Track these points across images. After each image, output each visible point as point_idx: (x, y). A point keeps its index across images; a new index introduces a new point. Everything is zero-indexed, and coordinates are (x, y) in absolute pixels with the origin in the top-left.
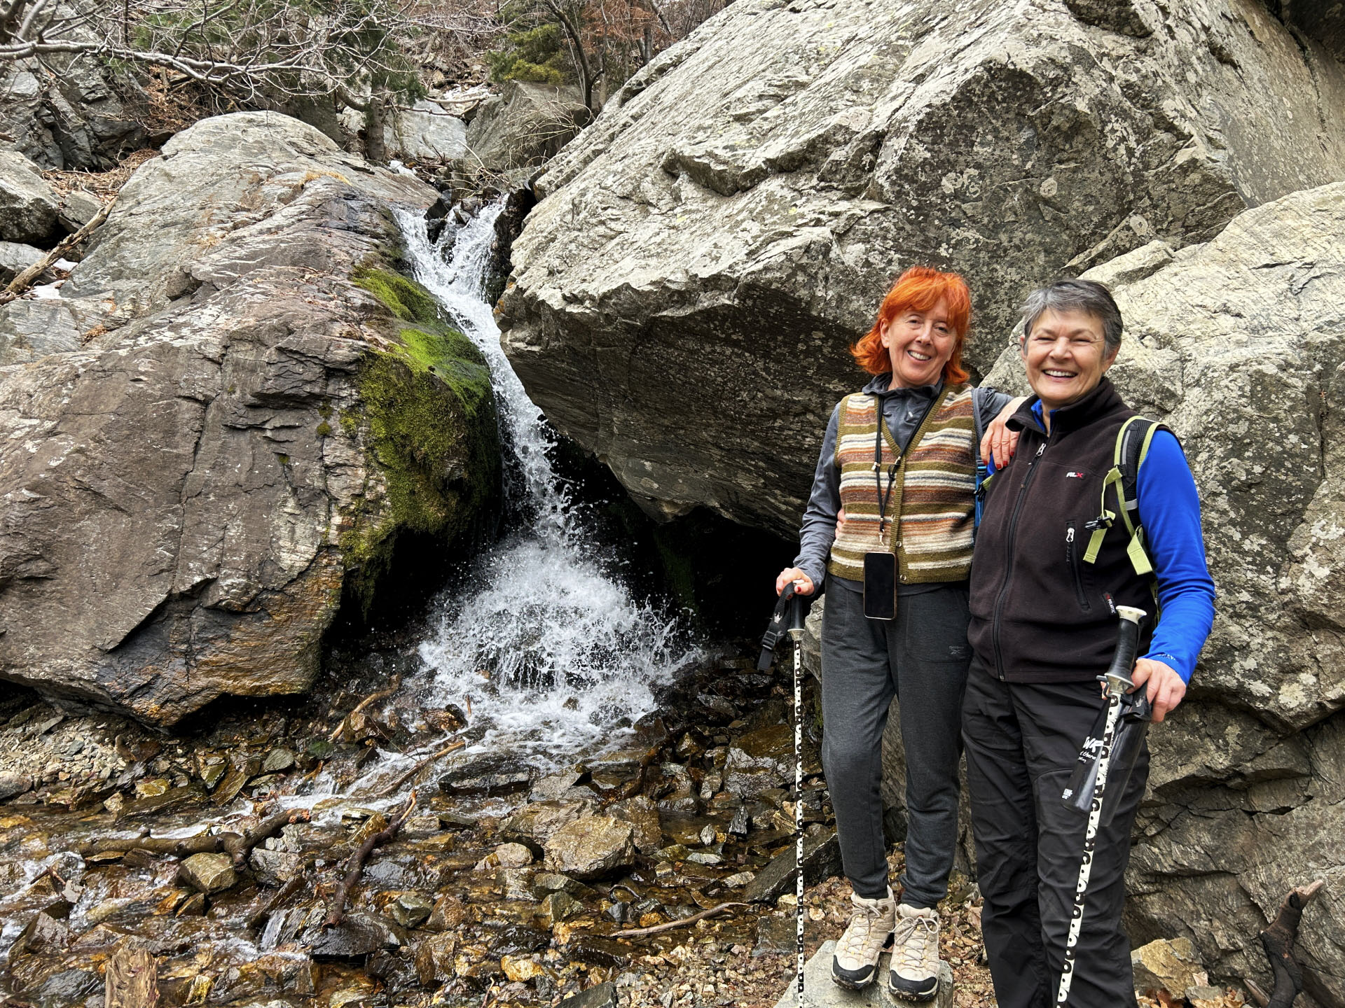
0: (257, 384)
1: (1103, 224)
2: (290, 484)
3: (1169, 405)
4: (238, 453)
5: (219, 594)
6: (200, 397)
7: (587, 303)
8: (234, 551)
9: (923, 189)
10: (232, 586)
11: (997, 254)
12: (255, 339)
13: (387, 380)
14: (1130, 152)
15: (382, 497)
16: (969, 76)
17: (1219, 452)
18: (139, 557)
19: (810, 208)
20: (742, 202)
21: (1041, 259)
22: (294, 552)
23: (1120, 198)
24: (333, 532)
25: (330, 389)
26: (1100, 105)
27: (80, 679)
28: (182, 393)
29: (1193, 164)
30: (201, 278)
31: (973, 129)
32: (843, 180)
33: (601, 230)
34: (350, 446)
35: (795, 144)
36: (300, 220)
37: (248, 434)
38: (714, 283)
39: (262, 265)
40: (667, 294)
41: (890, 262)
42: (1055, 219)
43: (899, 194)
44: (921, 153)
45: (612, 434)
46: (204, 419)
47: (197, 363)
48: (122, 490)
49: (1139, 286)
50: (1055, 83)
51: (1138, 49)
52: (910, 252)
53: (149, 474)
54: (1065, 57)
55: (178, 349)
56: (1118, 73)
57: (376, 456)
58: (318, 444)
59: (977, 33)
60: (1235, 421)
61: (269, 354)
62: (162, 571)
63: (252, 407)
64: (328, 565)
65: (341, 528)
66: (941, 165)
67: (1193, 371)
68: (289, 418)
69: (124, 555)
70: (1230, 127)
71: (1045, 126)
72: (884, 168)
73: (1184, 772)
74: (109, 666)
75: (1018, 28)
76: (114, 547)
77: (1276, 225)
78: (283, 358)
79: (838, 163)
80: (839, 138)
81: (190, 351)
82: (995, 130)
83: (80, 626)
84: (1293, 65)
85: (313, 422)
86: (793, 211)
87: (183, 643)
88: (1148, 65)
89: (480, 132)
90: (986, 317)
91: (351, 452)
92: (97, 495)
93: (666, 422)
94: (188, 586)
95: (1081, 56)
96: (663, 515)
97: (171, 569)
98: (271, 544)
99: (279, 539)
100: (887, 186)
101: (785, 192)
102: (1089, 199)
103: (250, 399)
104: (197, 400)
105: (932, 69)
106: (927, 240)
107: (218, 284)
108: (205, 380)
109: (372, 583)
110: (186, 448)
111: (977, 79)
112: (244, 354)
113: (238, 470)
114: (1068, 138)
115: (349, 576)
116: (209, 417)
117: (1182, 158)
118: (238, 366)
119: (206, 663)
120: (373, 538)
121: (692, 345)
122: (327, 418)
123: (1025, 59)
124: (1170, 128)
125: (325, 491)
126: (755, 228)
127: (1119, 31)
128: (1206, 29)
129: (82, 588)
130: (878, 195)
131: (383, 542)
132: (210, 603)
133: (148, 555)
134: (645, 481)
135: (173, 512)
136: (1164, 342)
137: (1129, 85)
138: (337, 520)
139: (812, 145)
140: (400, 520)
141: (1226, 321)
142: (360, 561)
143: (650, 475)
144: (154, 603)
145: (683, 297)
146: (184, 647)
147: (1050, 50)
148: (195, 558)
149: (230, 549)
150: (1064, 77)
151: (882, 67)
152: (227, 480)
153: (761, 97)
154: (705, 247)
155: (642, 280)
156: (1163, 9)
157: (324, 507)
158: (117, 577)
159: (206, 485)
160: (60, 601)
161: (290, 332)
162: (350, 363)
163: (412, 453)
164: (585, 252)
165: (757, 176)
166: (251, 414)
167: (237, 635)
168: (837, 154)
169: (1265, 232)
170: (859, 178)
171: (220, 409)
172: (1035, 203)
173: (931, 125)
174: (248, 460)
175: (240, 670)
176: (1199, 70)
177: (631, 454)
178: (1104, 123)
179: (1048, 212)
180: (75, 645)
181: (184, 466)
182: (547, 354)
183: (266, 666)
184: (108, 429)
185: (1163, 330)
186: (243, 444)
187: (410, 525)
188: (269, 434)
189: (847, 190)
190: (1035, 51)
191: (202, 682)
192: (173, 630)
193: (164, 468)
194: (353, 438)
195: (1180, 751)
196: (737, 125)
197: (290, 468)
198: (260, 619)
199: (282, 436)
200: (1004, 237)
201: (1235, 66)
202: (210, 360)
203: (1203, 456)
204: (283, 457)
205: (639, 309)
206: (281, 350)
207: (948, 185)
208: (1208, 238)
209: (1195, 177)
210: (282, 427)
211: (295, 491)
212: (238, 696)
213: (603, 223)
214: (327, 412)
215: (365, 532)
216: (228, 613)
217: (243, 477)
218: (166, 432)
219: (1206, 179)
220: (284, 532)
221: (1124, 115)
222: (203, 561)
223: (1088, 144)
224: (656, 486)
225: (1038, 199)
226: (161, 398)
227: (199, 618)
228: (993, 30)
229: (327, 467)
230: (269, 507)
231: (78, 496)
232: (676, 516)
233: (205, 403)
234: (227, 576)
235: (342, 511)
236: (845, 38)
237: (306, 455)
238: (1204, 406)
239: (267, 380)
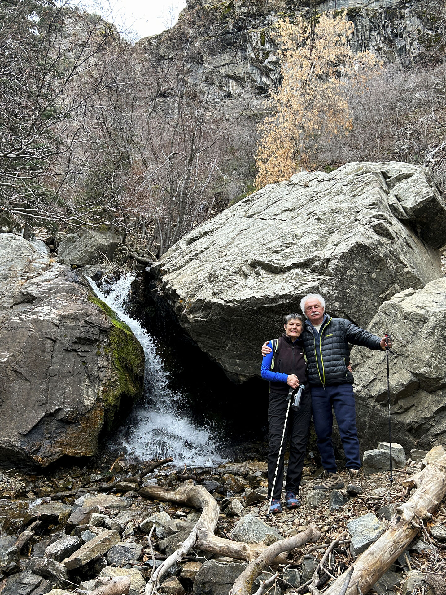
0: (77, 334)
1: (388, 286)
2: (86, 373)
3: (426, 321)
4: (69, 360)
5: (63, 415)
6: (53, 339)
7: (235, 303)
8: (69, 398)
9: (342, 274)
10: (68, 411)
11: (361, 292)
12: (75, 318)
13: (119, 336)
14: (393, 268)
15: (117, 381)
16: (352, 245)
17: (440, 329)
18: (35, 398)
19: (311, 277)
20: (286, 275)
21: (373, 295)
22: (88, 400)
23: (392, 279)
24: (101, 393)
25: (101, 338)
26: (385, 255)
27: (14, 446)
28: (46, 336)
29: (408, 272)
30: (36, 296)
31: (354, 259)
32: (318, 270)
33: (231, 282)
34: (107, 360)
35: (302, 260)
36: (57, 277)
37: (72, 353)
38: (285, 296)
39: (55, 292)
40: (267, 299)
41: (335, 293)
42: (376, 284)
43: (336, 275)
44: (341, 264)
45: (225, 350)
46: (53, 347)
47: (51, 326)
48: (27, 372)
49: (410, 297)
50: (374, 249)
51: (392, 242)
52: (340, 290)
53: (37, 366)
54: (376, 243)
55: (43, 320)
56: (388, 247)
57: (114, 365)
58: (96, 358)
59: (350, 235)
60: (442, 323)
61: (81, 323)
62: (43, 404)
63: (75, 343)
64: (99, 406)
65: (103, 392)
66: (347, 268)
67: (431, 313)
68: (86, 348)
69: (28, 397)
70: (415, 264)
71: (372, 259)
72: (331, 268)
73: (440, 406)
74: (24, 441)
75: (363, 234)
76: (24, 394)
77: (438, 285)
78: (87, 325)
79: (317, 265)
80: (317, 259)
81: (48, 321)
82: (360, 260)
83: (13, 425)
84: (423, 250)
85: (94, 350)
86: (305, 278)
87: (49, 434)
88: (395, 246)
89: (65, 248)
90: (360, 310)
91: (107, 363)
92: (19, 373)
93: (250, 344)
94: (54, 410)
95: (379, 243)
96: (239, 381)
97: (46, 404)
98: (80, 396)
99: (83, 394)
100: (333, 272)
101: (301, 272)
102: (384, 279)
103: (74, 340)
104: (52, 340)
105: (339, 243)
106: (344, 287)
107: (42, 299)
108: (54, 332)
109: (113, 415)
110: (49, 358)
111: (354, 246)
112: (69, 323)
113: (69, 366)
114: (378, 263)
115: (106, 411)
116: (56, 346)
117: (405, 270)
118: (67, 328)
119: (58, 442)
120: (114, 396)
121: (272, 316)
122: (99, 349)
123: (367, 242)
124: (402, 263)
125: (98, 377)
126: (295, 282)
127: (387, 237)
128: (405, 238)
129: (13, 410)
130: (330, 275)
131: (118, 399)
132: (60, 418)
133: (38, 398)
134: (236, 368)
135: (45, 382)
136: (422, 308)
137: (390, 251)
138: (102, 389)
139: (308, 260)
140: (123, 390)
141: (434, 304)
142: (110, 405)
143: (238, 365)
144: (41, 416)
145: (273, 300)
146: (50, 435)
147: (372, 241)
148: (55, 400)
149: (67, 397)
150: (376, 248)
151: (322, 241)
152: (66, 370)
153: (281, 246)
154: (279, 286)
155: (259, 295)
156: (396, 233)
157: (98, 383)
158: (26, 406)
159: (59, 371)
160: (4, 415)
161: (88, 316)
162: (108, 329)
163: (126, 365)
164: (226, 288)
165: (289, 269)
166: (74, 346)
167: (69, 431)
168: (316, 263)
169: (436, 286)
170: (323, 270)
171: (61, 343)
172: (370, 279)
173: (343, 257)
174: (72, 363)
175: (71, 445)
176: (405, 249)
177: (231, 358)
178: (387, 260)
179: (374, 282)
180: (11, 432)
181: (48, 364)
182: (210, 321)
183: (80, 444)
184: (23, 348)
185: (421, 306)
186: (71, 357)
187: (126, 393)
188: (80, 353)
189: (320, 273)
190: (368, 241)
191: (57, 450)
192: (44, 428)
193: (41, 364)
194: (107, 357)
195: (438, 402)
196: (274, 254)
197: (87, 367)
198: (77, 426)
199: (84, 355)
200: (363, 288)
201: (412, 248)
202: (55, 325)
203: (437, 331)
204: (84, 363)
205: (257, 304)
206: (86, 322)
207: (348, 273)
208: (422, 288)
209: (409, 276)
210: (85, 351)
211: (88, 376)
212: (70, 456)
213: (230, 280)
214: (99, 347)
215: (111, 394)
216: (65, 422)
217: (71, 369)
218: (42, 351)
219: (412, 276)
220: (85, 392)
221: (391, 259)
222: (58, 401)
223: (383, 265)
224: (240, 369)
225: (371, 278)
226: (40, 338)
227: (54, 425)
228: (355, 234)
229: (99, 368)
230: (80, 382)
231: (11, 373)
232: (244, 382)
233: (54, 341)
234: (67, 407)
235: (103, 385)
236: (303, 231)
237: (92, 362)
238: (435, 320)
239: (81, 333)
